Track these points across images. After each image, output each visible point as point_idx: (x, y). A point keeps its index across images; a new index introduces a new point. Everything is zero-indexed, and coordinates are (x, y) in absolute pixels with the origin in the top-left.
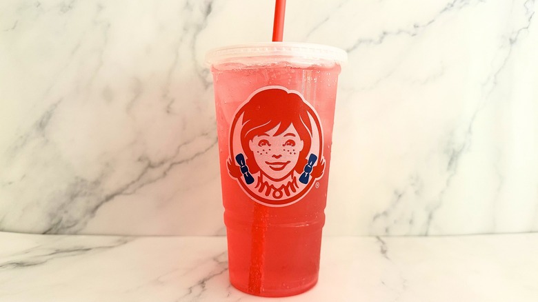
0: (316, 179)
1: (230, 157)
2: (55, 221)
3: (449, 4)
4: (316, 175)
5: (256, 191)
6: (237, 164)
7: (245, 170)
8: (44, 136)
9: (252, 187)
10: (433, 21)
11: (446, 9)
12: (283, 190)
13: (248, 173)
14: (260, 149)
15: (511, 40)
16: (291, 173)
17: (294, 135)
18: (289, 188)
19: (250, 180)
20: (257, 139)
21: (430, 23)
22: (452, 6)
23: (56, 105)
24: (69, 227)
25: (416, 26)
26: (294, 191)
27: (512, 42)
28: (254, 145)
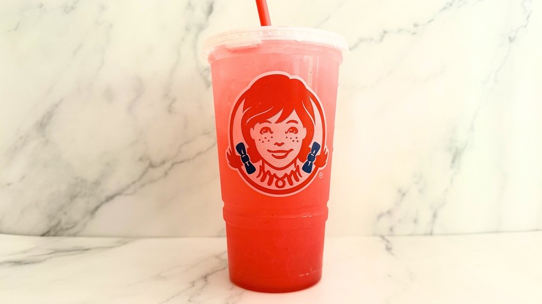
0: (320, 169)
1: (229, 147)
2: (53, 223)
3: (448, 3)
5: (258, 181)
6: (238, 154)
7: (245, 159)
9: (253, 176)
10: (432, 20)
11: (445, 8)
12: (286, 179)
13: (249, 163)
15: (510, 38)
16: (294, 161)
17: (297, 122)
18: (293, 178)
19: (251, 169)
20: (258, 127)
21: (430, 21)
22: (451, 5)
24: (67, 229)
25: (416, 25)
26: (297, 180)
27: (511, 40)
28: (255, 133)
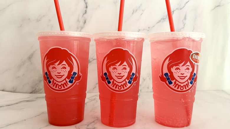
0: (135, 82)
1: (102, 73)
2: (34, 89)
4: (134, 80)
5: (111, 87)
6: (104, 76)
7: (107, 79)
8: (30, 61)
9: (110, 85)
12: (122, 86)
13: (109, 80)
14: (113, 71)
16: (125, 80)
17: (126, 66)
18: (124, 86)
19: (109, 82)
20: (112, 67)
23: (35, 52)
24: (38, 91)
26: (126, 87)
28: (111, 69)
